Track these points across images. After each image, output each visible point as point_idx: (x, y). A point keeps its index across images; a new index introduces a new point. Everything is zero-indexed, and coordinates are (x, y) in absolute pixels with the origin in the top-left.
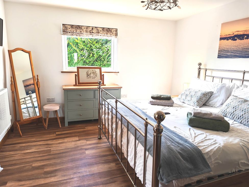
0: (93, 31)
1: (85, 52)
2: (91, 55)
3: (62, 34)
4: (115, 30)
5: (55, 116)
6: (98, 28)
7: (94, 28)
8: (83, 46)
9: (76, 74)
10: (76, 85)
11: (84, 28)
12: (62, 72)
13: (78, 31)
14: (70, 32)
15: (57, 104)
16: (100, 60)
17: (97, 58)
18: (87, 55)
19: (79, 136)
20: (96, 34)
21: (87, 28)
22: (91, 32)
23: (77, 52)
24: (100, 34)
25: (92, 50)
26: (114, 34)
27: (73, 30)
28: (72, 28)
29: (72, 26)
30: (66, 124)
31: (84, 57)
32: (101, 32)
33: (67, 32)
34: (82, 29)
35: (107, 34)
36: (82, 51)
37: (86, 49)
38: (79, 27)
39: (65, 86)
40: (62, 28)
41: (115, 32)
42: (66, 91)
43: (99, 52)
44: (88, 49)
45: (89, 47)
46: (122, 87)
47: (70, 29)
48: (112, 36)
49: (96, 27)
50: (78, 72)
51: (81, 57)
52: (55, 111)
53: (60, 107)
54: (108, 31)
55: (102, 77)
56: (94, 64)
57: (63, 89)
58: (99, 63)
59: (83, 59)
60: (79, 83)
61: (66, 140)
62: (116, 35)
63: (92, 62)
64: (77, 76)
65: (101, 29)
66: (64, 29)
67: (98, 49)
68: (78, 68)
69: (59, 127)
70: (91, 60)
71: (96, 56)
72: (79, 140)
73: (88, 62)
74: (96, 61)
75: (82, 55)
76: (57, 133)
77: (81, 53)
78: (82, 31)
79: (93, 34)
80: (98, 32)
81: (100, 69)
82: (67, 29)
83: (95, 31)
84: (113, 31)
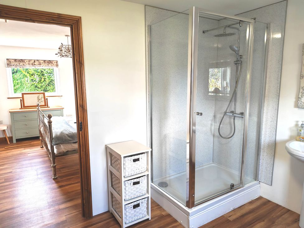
0: (35, 63)
1: (35, 77)
2: (43, 80)
3: (6, 67)
4: (55, 62)
5: (4, 136)
6: (40, 61)
7: (36, 61)
8: (33, 72)
9: (22, 99)
10: (21, 108)
11: (27, 61)
12: (8, 98)
13: (21, 64)
14: (13, 65)
15: (5, 125)
16: (53, 84)
17: (49, 83)
18: (38, 79)
19: (24, 148)
20: (38, 66)
21: (29, 61)
22: (33, 64)
23: (28, 78)
24: (41, 66)
25: (43, 75)
26: (55, 65)
27: (17, 63)
28: (16, 61)
29: (15, 60)
30: (14, 141)
31: (35, 82)
32: (42, 64)
33: (11, 65)
34: (24, 62)
35: (48, 65)
36: (33, 76)
37: (37, 75)
38: (22, 61)
39: (12, 109)
40: (6, 62)
41: (55, 63)
42: (12, 113)
43: (50, 76)
44: (39, 74)
45: (40, 72)
46: (64, 108)
47: (13, 63)
48: (53, 66)
49: (37, 60)
50: (23, 97)
51: (32, 82)
52: (3, 130)
53: (7, 128)
54: (49, 63)
55: (46, 101)
56: (46, 88)
57: (10, 112)
58: (51, 87)
59: (34, 84)
60: (24, 107)
61: (13, 150)
62: (57, 65)
63: (44, 87)
64: (22, 101)
65: (43, 62)
66: (8, 62)
67: (49, 74)
68: (23, 94)
69: (8, 144)
70: (43, 85)
71: (47, 81)
72: (24, 149)
73: (39, 87)
74: (49, 85)
75: (33, 80)
76: (5, 147)
77: (31, 78)
78: (25, 64)
79: (35, 65)
80: (40, 64)
81: (44, 94)
82: (11, 63)
83: (36, 63)
84: (53, 62)
